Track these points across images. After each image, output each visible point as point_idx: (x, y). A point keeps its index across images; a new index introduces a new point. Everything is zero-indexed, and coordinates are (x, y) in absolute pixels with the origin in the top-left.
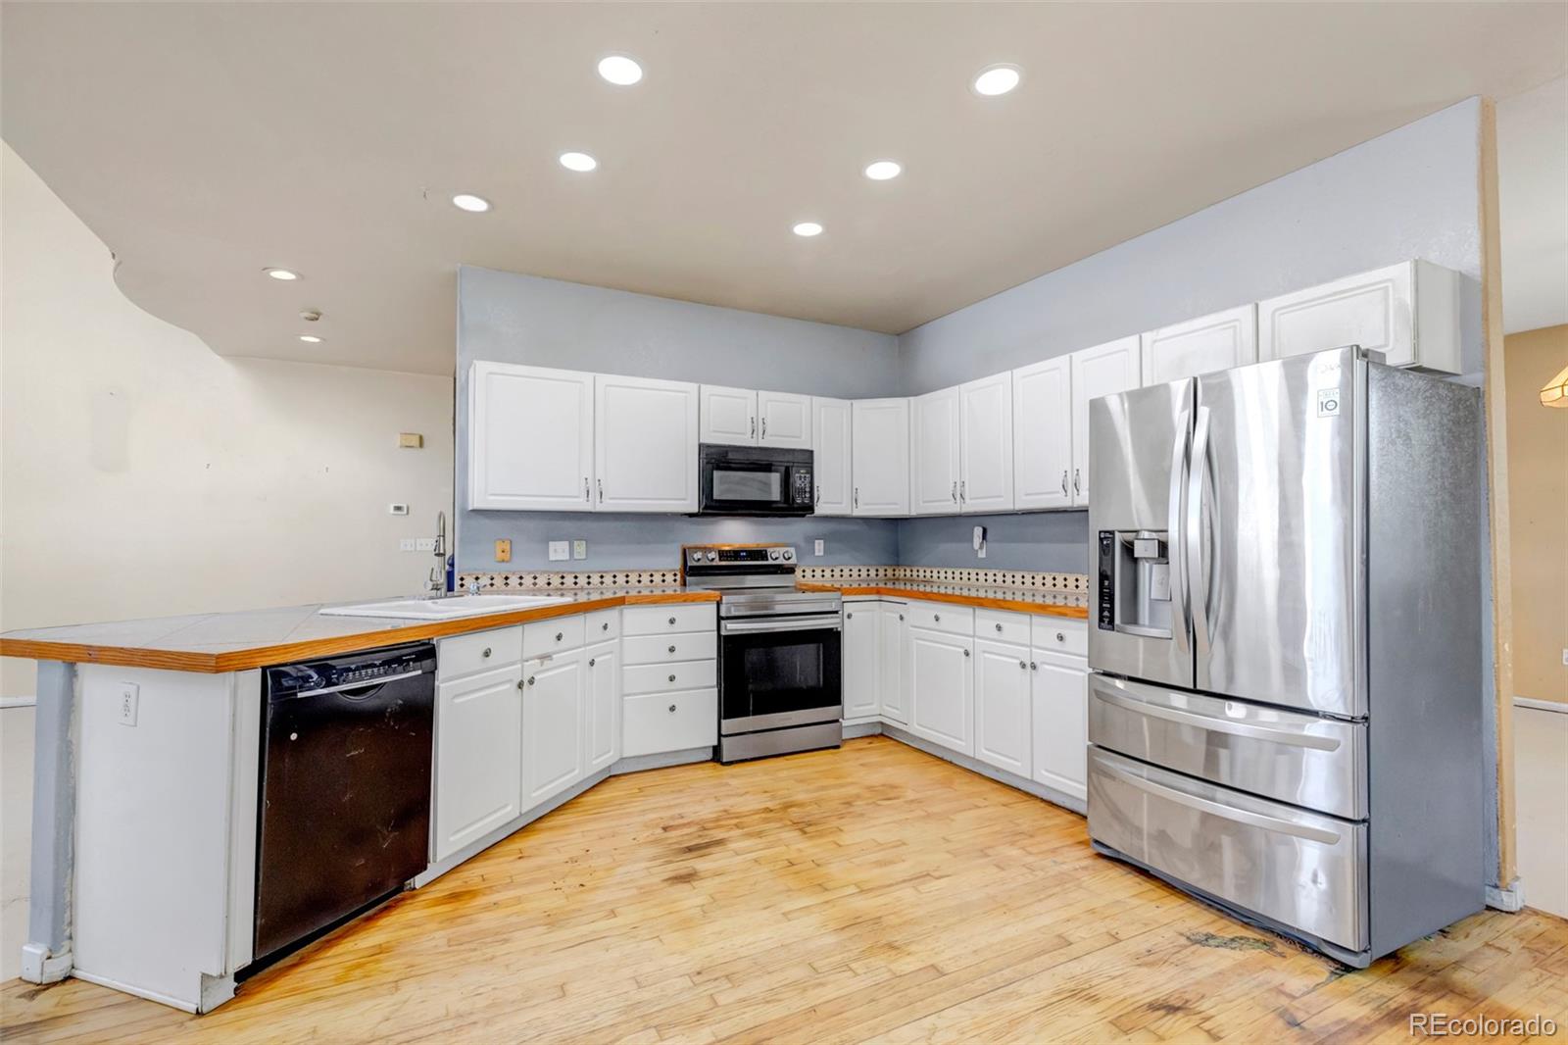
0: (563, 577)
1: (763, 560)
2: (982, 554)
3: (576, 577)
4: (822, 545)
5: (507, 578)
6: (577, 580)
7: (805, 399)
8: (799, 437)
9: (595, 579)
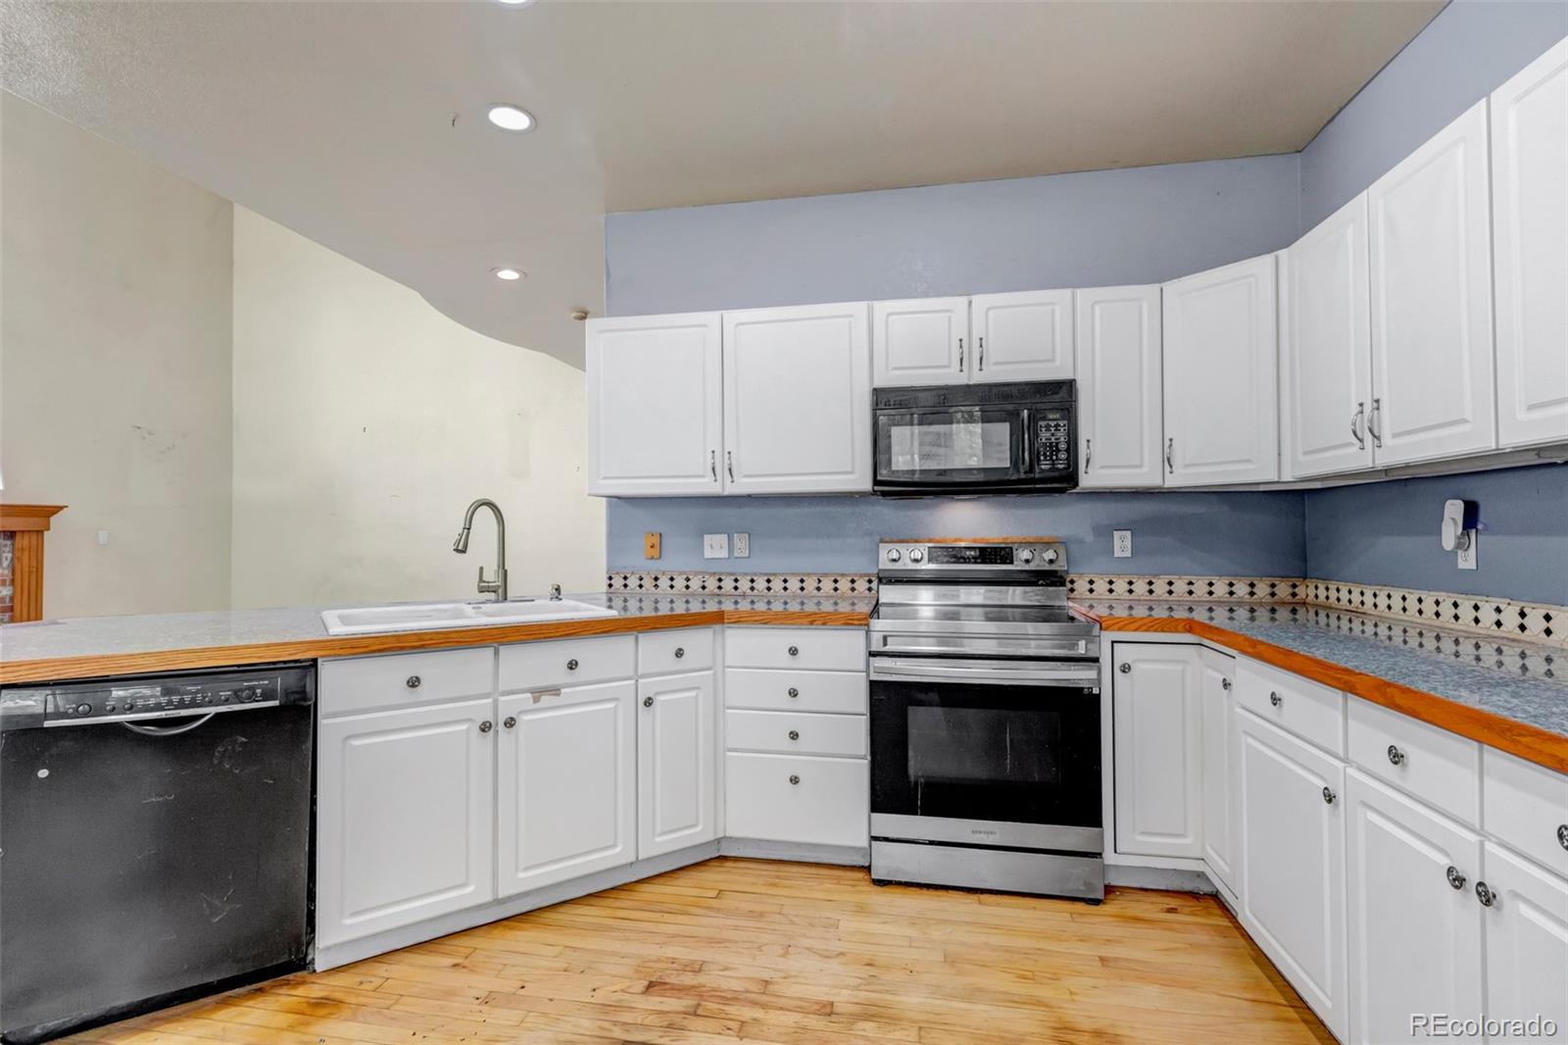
0: (720, 580)
1: (1004, 562)
2: (1467, 561)
3: (736, 580)
4: (1128, 543)
5: (656, 579)
6: (738, 584)
7: (1059, 298)
8: (1052, 360)
9: (761, 584)
